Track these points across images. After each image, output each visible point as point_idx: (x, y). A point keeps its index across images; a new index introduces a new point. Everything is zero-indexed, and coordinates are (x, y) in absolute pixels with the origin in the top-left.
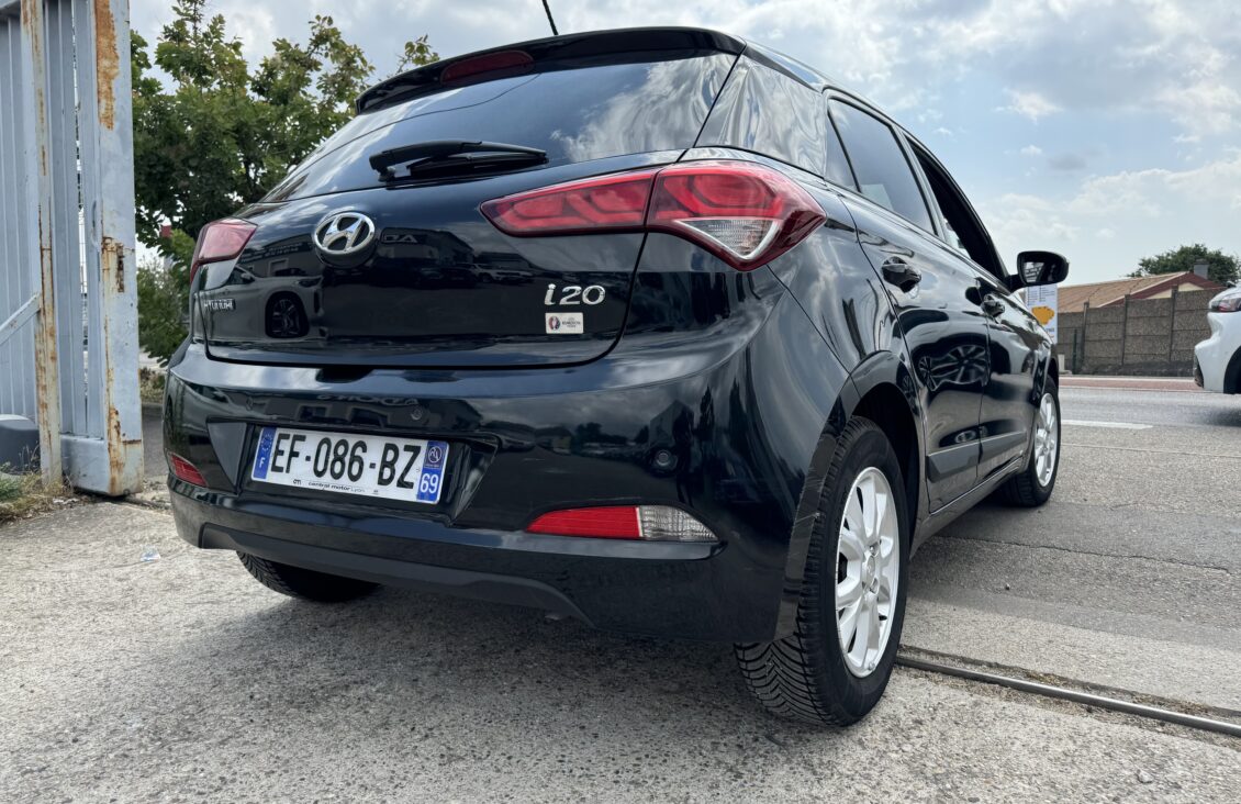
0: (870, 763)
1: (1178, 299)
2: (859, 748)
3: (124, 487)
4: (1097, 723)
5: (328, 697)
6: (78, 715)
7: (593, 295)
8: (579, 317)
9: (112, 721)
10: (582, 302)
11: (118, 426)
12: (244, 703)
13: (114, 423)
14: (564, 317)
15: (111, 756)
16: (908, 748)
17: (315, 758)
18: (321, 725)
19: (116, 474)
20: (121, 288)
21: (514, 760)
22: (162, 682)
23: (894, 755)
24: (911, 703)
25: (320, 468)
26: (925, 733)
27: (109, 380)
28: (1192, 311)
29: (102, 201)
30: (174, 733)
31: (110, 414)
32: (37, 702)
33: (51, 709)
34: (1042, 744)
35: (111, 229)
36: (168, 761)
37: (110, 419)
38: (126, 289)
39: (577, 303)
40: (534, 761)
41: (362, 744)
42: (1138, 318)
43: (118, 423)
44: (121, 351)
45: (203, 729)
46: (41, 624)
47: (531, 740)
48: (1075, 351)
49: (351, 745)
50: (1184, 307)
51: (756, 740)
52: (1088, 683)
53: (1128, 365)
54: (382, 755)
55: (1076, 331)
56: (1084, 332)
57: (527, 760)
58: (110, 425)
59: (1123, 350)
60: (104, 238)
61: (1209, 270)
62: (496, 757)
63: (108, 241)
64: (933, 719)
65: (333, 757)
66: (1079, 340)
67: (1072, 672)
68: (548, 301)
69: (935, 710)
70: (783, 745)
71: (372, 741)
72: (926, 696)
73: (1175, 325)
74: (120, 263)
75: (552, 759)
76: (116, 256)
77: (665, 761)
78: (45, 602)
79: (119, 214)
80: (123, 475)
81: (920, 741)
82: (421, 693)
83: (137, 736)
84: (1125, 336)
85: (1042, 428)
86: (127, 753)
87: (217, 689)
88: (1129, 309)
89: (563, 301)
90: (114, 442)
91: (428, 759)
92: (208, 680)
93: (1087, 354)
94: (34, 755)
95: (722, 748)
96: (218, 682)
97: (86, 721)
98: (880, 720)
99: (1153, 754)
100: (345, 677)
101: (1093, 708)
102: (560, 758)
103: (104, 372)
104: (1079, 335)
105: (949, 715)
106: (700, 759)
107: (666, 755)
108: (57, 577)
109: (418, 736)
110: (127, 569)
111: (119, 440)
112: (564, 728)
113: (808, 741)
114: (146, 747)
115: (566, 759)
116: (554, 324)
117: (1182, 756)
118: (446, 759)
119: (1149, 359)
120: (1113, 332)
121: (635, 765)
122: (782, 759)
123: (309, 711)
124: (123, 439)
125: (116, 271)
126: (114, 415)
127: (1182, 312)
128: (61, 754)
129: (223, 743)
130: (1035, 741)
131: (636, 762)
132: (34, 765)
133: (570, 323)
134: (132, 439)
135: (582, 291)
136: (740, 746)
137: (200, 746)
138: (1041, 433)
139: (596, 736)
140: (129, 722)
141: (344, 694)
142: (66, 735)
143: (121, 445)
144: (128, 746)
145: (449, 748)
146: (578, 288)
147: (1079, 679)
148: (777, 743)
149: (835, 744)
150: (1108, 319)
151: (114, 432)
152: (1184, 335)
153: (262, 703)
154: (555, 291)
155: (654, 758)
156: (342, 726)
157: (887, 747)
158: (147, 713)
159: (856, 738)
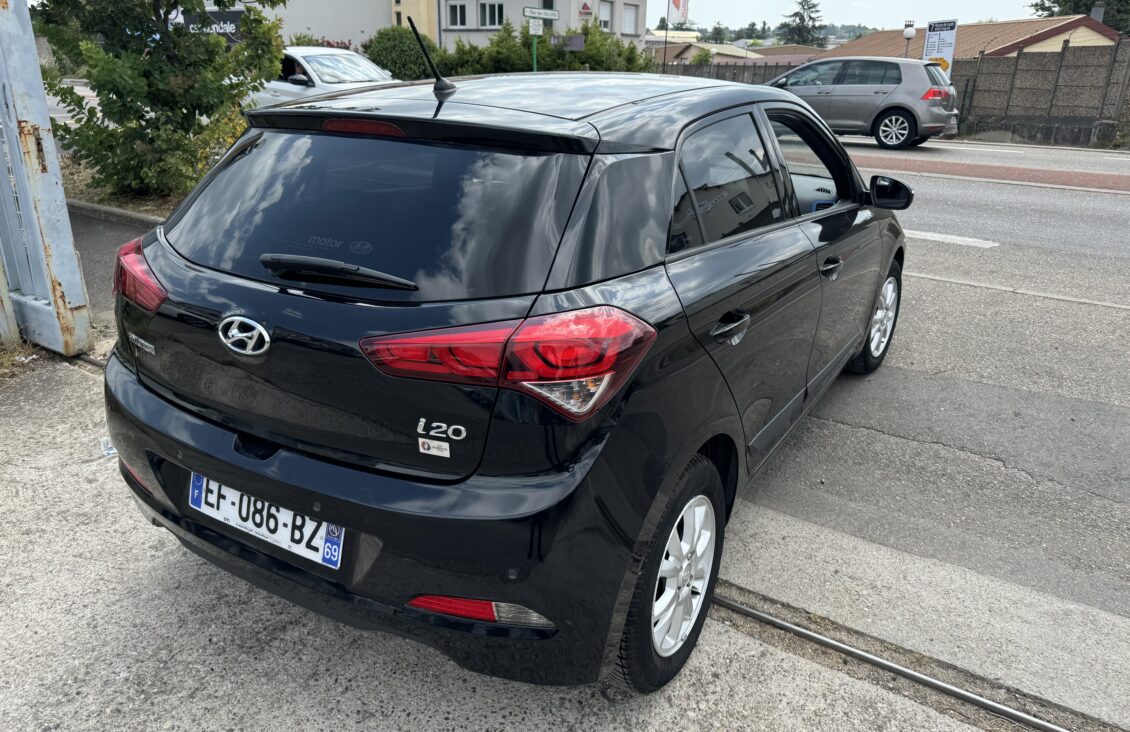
0: (673, 722)
1: (1067, 54)
2: (667, 705)
3: (77, 347)
4: (847, 678)
5: (270, 640)
6: (77, 662)
7: (457, 432)
8: (446, 445)
9: (104, 669)
10: (448, 436)
11: (63, 296)
12: (204, 648)
13: (58, 294)
14: (434, 443)
15: (108, 711)
16: (703, 706)
17: (263, 715)
18: (266, 674)
19: (68, 338)
20: (44, 169)
21: (412, 717)
22: (138, 621)
23: (691, 714)
24: (714, 654)
25: (244, 514)
26: (718, 689)
27: (48, 256)
28: (1078, 67)
29: (11, 86)
30: (153, 685)
31: (54, 287)
32: (42, 647)
33: (54, 654)
34: (802, 702)
35: (25, 112)
36: (152, 717)
37: (54, 290)
38: (49, 169)
39: (445, 436)
40: (427, 718)
41: (299, 698)
42: (1027, 71)
43: (63, 293)
44: (54, 228)
45: (175, 680)
46: (30, 542)
47: (425, 695)
48: (964, 100)
49: (289, 699)
50: (1071, 63)
51: (593, 696)
52: (852, 629)
53: (1010, 117)
54: (314, 711)
55: (968, 80)
56: (975, 81)
57: (421, 716)
58: (55, 296)
59: (1008, 102)
60: (20, 122)
61: (1106, 13)
62: (399, 714)
63: (23, 124)
64: (727, 672)
65: (276, 713)
66: (969, 89)
67: (842, 616)
68: (420, 430)
69: (731, 662)
70: (612, 701)
71: (305, 694)
72: (727, 645)
73: (1060, 80)
74: (39, 144)
75: (440, 717)
76: (33, 138)
77: (523, 719)
78: (29, 512)
79: (30, 96)
80: (75, 338)
81: (714, 697)
82: (342, 636)
83: (125, 688)
84: (1012, 88)
85: (882, 309)
86: (119, 707)
87: (182, 631)
88: (1020, 61)
89: (432, 433)
90: (62, 310)
91: (347, 715)
92: (174, 619)
93: (975, 103)
94: (49, 709)
95: (567, 704)
96: (183, 622)
97: (83, 670)
98: (688, 673)
99: (879, 714)
100: (283, 616)
101: (849, 659)
102: (446, 715)
103: (41, 248)
104: (971, 83)
105: (740, 668)
106: (550, 718)
107: (525, 713)
108: (34, 475)
109: (340, 689)
110: (94, 466)
111: (65, 308)
112: (451, 681)
113: (631, 697)
114: (133, 701)
115: (451, 716)
116: (426, 447)
117: (899, 717)
118: (361, 716)
119: (1031, 113)
120: (1001, 83)
121: (501, 724)
122: (610, 717)
123: (256, 658)
124: (69, 306)
125: (36, 152)
126: (58, 287)
127: (1068, 67)
128: (69, 708)
129: (192, 696)
130: (797, 698)
131: (502, 721)
132: (50, 721)
133: (439, 448)
134: (78, 305)
135: (448, 428)
136: (580, 702)
137: (174, 699)
138: (880, 314)
139: (474, 691)
140: (118, 670)
141: (282, 637)
142: (71, 686)
143: (69, 313)
144: (119, 699)
145: (363, 703)
146: (444, 426)
147: (846, 624)
148: (608, 699)
149: (651, 701)
150: (999, 70)
151: (60, 302)
152: (1067, 90)
153: (219, 648)
154: (426, 424)
155: (516, 715)
156: (283, 677)
157: (688, 705)
158: (129, 660)
159: (667, 694)
